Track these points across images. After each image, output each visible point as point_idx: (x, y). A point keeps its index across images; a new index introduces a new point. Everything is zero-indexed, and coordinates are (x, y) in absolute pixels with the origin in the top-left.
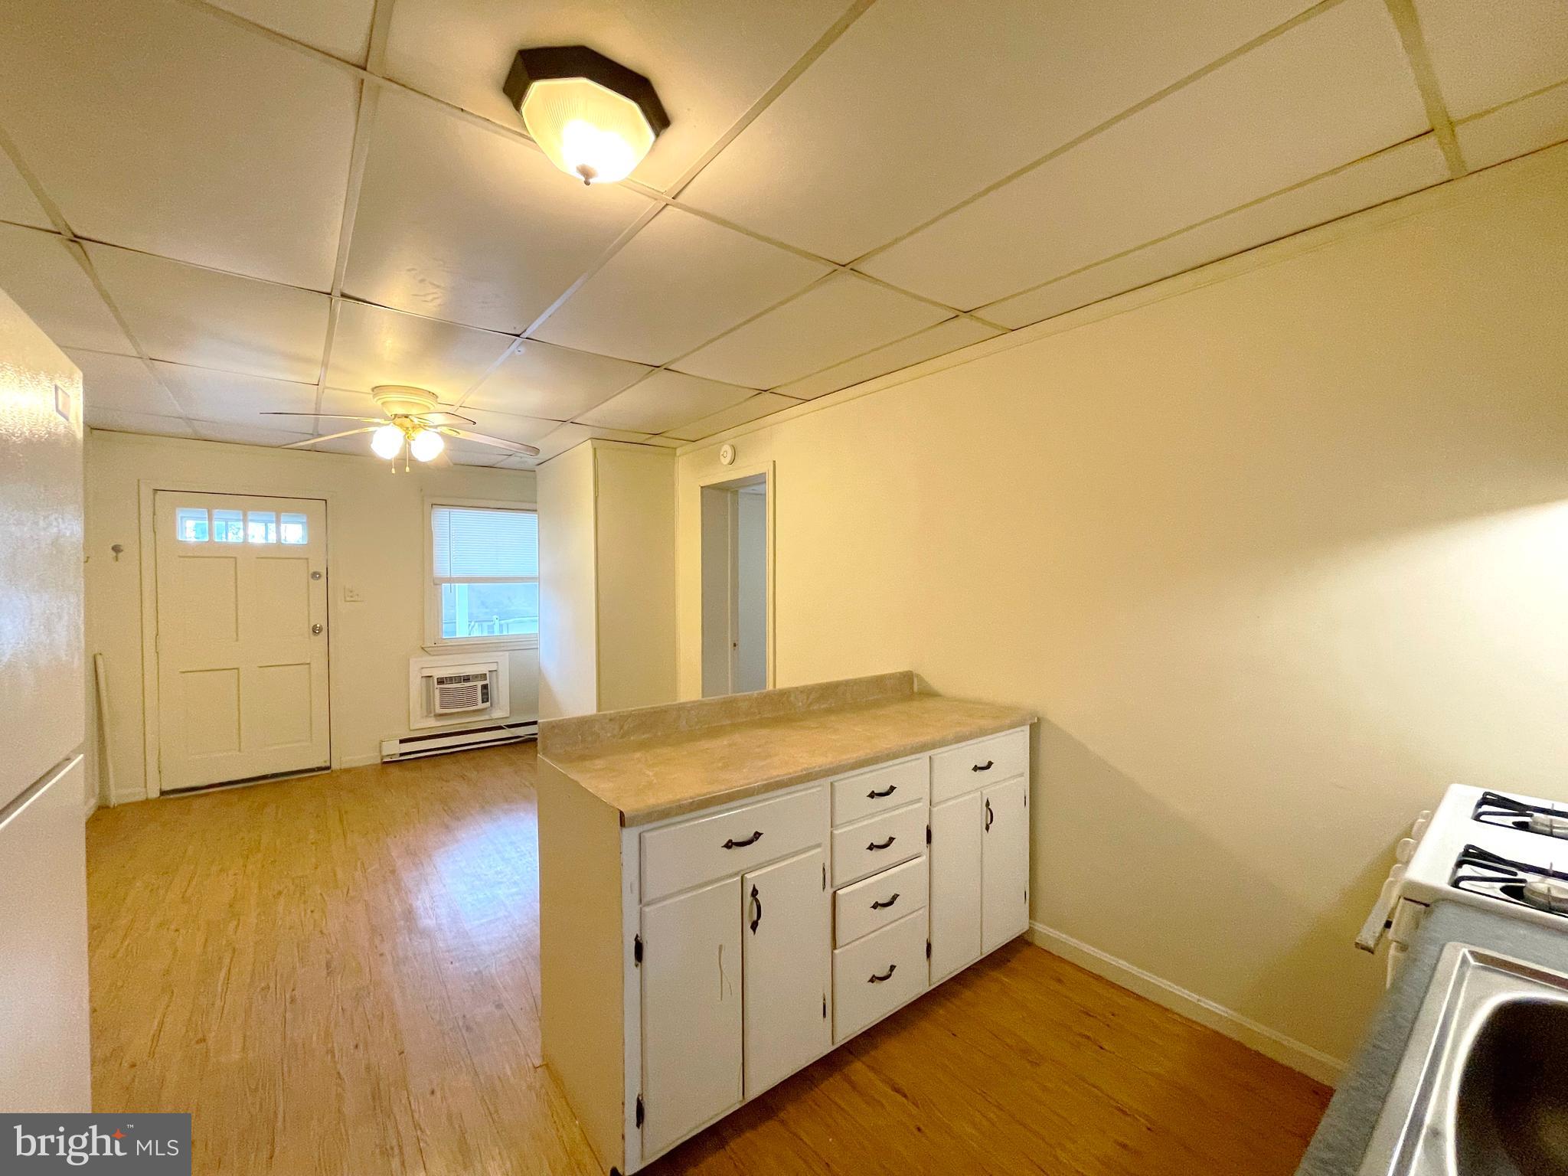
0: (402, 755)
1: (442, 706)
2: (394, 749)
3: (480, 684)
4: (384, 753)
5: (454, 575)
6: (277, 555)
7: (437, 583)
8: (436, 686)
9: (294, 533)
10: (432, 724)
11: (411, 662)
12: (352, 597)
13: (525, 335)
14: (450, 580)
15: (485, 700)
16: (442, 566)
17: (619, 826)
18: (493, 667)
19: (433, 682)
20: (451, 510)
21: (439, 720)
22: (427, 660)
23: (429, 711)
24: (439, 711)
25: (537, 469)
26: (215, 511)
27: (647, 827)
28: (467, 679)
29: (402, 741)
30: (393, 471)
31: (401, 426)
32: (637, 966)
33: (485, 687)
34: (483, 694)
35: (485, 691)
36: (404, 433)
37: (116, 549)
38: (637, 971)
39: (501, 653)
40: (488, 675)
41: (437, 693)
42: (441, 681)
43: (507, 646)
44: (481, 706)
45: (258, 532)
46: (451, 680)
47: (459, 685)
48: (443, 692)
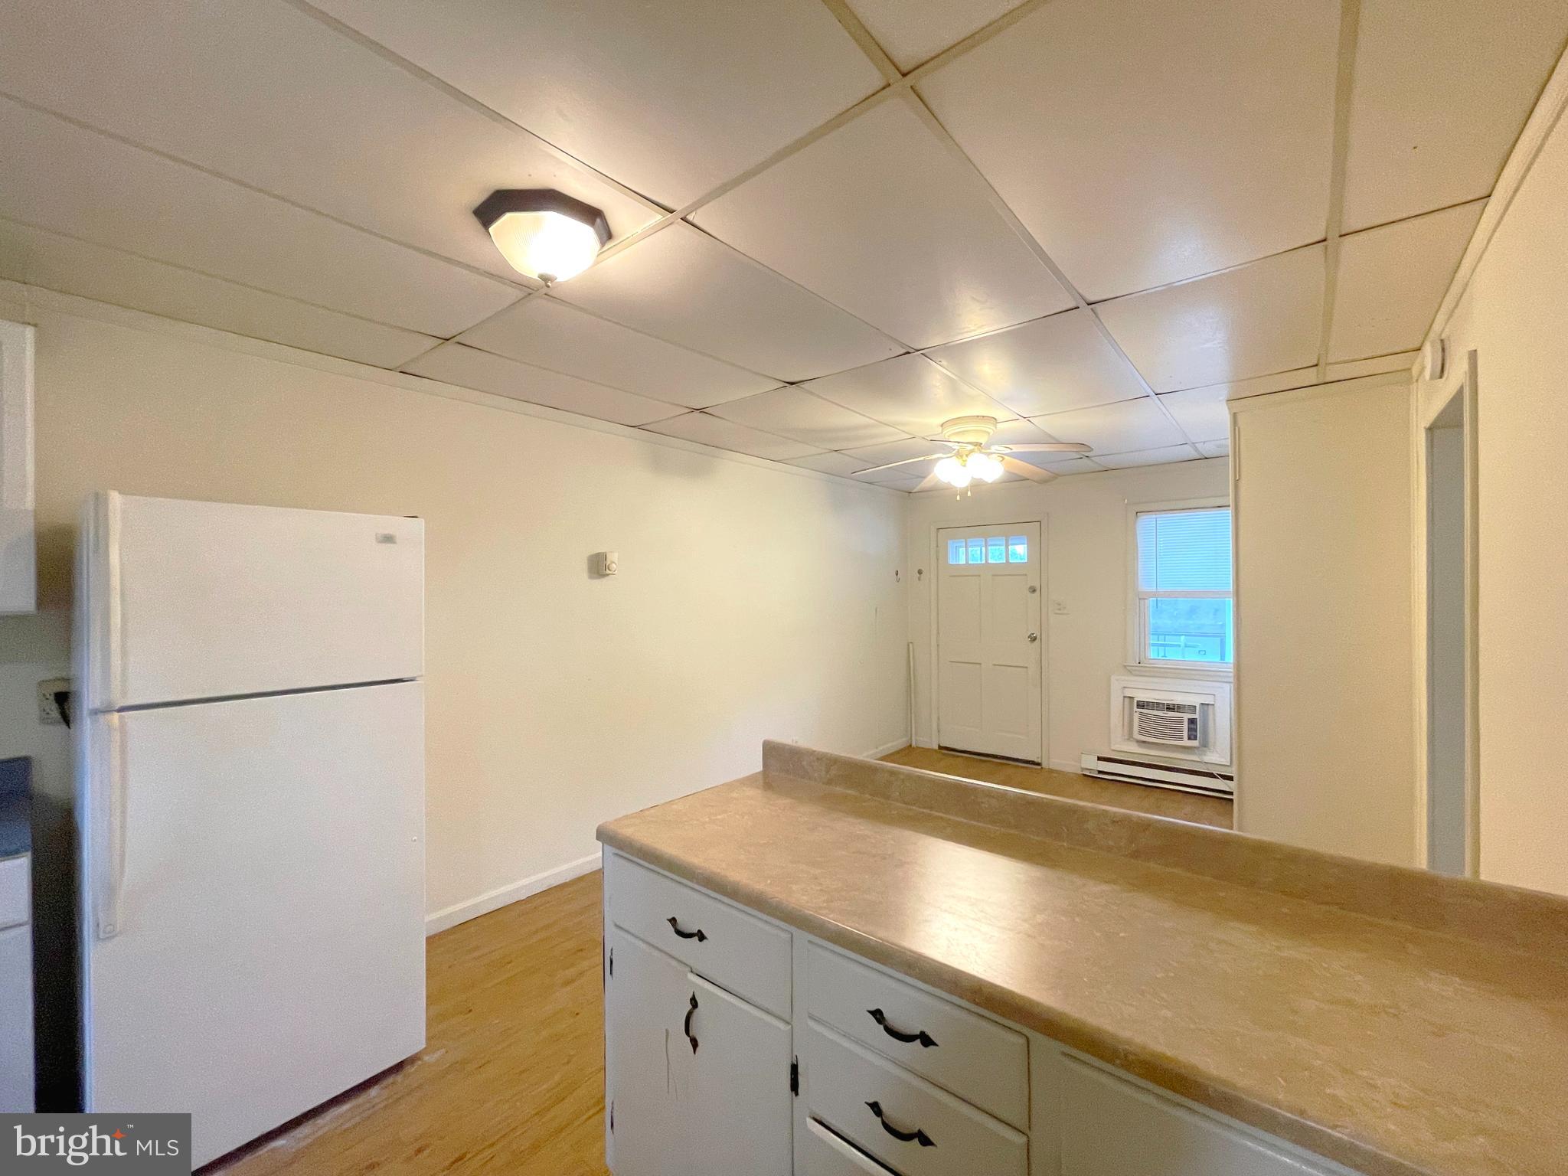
0: (1100, 772)
1: (1141, 732)
2: (1092, 764)
3: (1186, 716)
4: (1083, 766)
5: (1159, 590)
6: (1008, 571)
7: (1142, 598)
8: (1135, 709)
9: (1020, 551)
10: (1131, 750)
11: (1113, 678)
12: (1060, 609)
14: (1155, 595)
15: (1192, 736)
18: (1208, 700)
19: (1134, 705)
20: (1158, 516)
21: (1141, 747)
22: (1128, 680)
23: (1129, 735)
24: (1137, 736)
26: (969, 540)
28: (1170, 708)
29: (1099, 759)
33: (1192, 721)
34: (1189, 729)
35: (1192, 726)
37: (920, 572)
40: (1198, 708)
41: (1137, 716)
42: (1141, 705)
44: (1186, 743)
45: (996, 554)
46: (1153, 705)
47: (1160, 713)
48: (1141, 718)
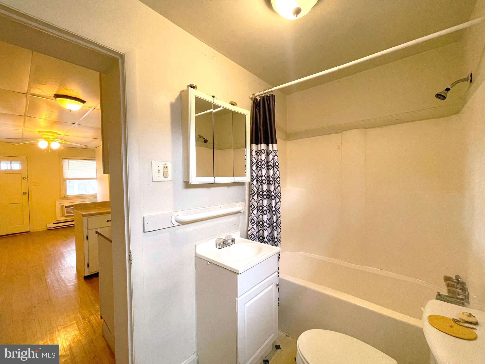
0: (54, 227)
1: (67, 214)
2: (51, 226)
4: (48, 227)
5: (70, 177)
6: (11, 173)
7: (65, 180)
10: (64, 219)
11: (57, 202)
12: (36, 184)
13: (76, 123)
14: (69, 179)
16: (66, 175)
17: (82, 217)
19: (64, 207)
20: (68, 160)
21: (66, 217)
22: (61, 201)
23: (63, 215)
24: (66, 215)
25: (95, 149)
27: (88, 217)
29: (54, 224)
30: (45, 151)
31: (47, 140)
32: (87, 240)
36: (48, 142)
38: (87, 241)
39: (86, 199)
41: (65, 210)
42: (66, 207)
43: (88, 197)
45: (4, 166)
46: (70, 206)
47: (72, 208)
48: (67, 210)
